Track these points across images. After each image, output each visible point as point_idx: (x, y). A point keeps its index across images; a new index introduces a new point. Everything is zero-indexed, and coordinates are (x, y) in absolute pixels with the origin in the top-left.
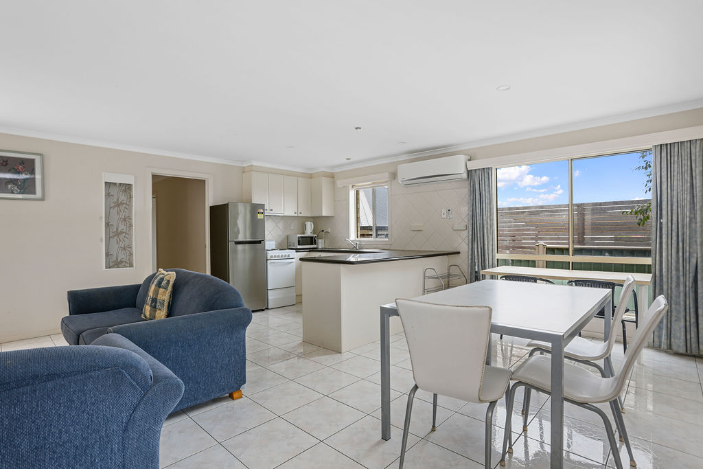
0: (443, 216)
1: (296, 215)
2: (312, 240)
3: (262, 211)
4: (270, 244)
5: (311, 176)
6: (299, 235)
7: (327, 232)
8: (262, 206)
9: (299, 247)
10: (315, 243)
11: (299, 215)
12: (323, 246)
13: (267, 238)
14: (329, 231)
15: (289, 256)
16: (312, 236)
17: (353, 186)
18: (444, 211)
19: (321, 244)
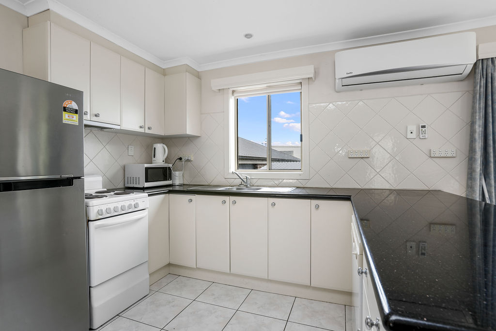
0: (409, 136)
1: (142, 130)
2: (165, 173)
3: (74, 106)
4: (92, 183)
5: (164, 72)
6: (146, 165)
7: (188, 160)
8: (77, 96)
9: (147, 185)
10: (170, 178)
11: (147, 131)
12: (182, 182)
13: (86, 170)
14: (192, 158)
15: (136, 206)
16: (166, 165)
17: (233, 92)
18: (413, 128)
19: (178, 178)
